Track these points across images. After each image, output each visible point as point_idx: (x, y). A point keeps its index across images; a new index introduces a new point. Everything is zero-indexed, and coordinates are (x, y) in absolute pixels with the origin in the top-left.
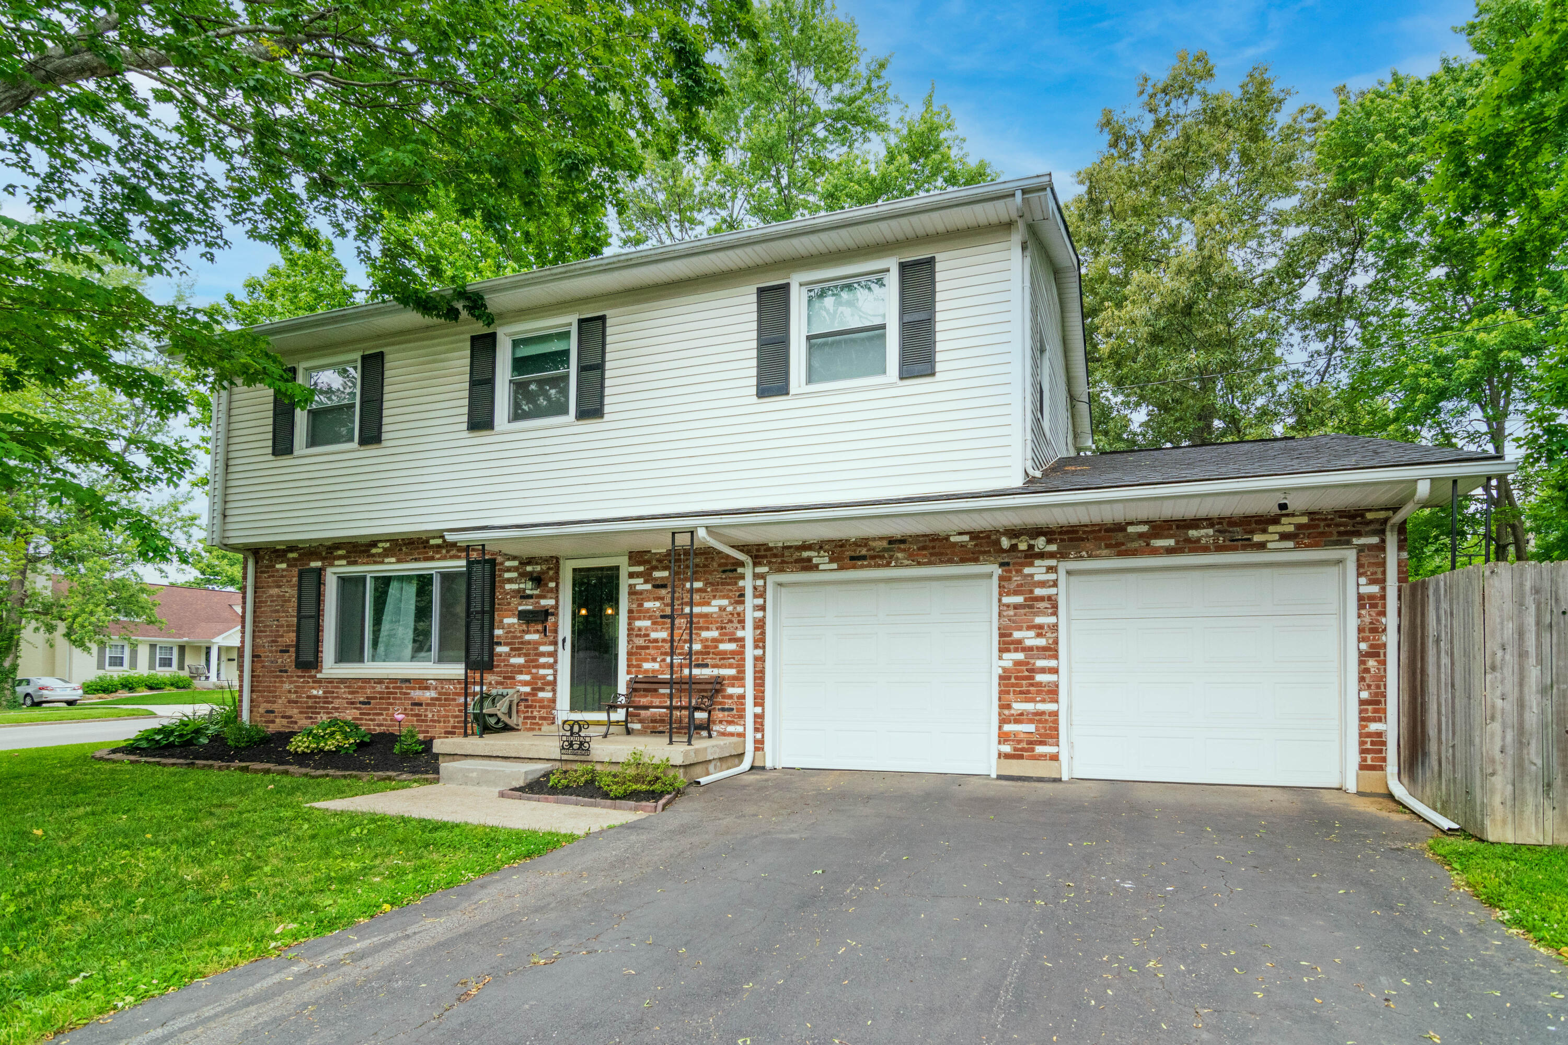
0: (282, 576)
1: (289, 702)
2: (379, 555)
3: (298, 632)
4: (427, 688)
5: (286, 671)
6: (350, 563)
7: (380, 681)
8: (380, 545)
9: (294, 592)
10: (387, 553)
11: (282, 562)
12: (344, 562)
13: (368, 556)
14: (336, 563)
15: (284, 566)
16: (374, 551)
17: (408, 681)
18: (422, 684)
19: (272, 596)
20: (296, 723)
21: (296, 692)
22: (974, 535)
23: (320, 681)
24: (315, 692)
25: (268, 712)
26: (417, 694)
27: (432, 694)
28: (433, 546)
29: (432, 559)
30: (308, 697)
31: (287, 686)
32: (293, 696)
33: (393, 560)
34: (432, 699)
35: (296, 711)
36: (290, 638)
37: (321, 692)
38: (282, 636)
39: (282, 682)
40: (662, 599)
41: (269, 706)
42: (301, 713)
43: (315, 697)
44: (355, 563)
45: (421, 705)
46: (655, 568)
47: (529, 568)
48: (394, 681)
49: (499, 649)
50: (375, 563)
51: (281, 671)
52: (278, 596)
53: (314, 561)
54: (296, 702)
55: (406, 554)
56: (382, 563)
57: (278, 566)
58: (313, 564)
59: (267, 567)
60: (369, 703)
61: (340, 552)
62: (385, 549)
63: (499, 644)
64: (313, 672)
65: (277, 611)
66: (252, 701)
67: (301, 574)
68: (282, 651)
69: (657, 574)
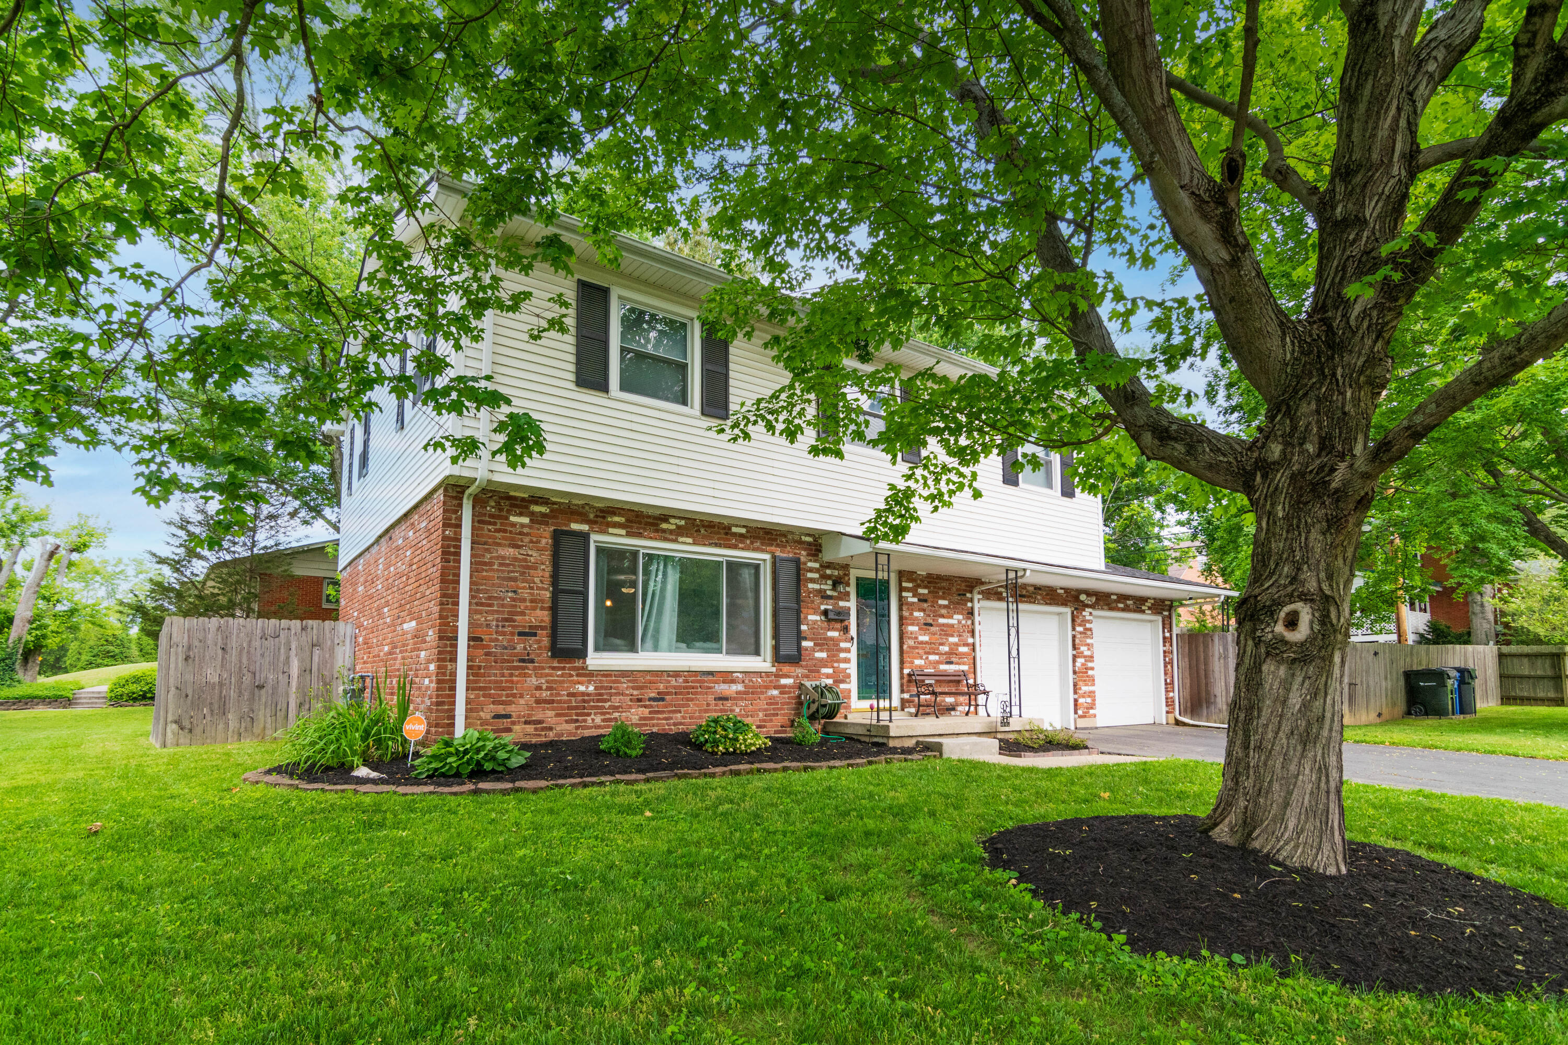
0: (521, 533)
1: (538, 702)
2: (671, 532)
3: (554, 609)
4: (733, 681)
5: (532, 661)
6: (629, 535)
7: (676, 674)
8: (672, 521)
9: (547, 557)
10: (680, 532)
11: (521, 514)
12: (623, 532)
13: (657, 531)
14: (611, 530)
15: (526, 520)
16: (664, 526)
17: (711, 673)
18: (727, 677)
19: (503, 558)
20: (551, 729)
21: (548, 689)
22: (1066, 590)
23: (591, 674)
24: (582, 688)
25: (497, 716)
26: (722, 688)
27: (740, 687)
28: (735, 534)
29: (735, 547)
30: (569, 695)
31: (533, 681)
32: (545, 694)
33: (690, 540)
34: (738, 693)
35: (551, 713)
36: (542, 616)
37: (591, 688)
38: (523, 614)
39: (525, 675)
40: (924, 610)
41: (501, 709)
42: (557, 715)
43: (583, 694)
44: (639, 535)
45: (726, 699)
46: (919, 586)
47: (828, 572)
48: (696, 673)
49: (805, 644)
50: (666, 540)
51: (523, 661)
52: (516, 559)
53: (576, 522)
54: (552, 702)
55: (704, 537)
56: (675, 541)
57: (513, 519)
58: (575, 526)
59: (491, 516)
60: (663, 700)
61: (616, 519)
62: (678, 527)
63: (805, 639)
64: (578, 664)
65: (515, 579)
66: (468, 702)
67: (557, 536)
68: (520, 634)
69: (921, 591)
